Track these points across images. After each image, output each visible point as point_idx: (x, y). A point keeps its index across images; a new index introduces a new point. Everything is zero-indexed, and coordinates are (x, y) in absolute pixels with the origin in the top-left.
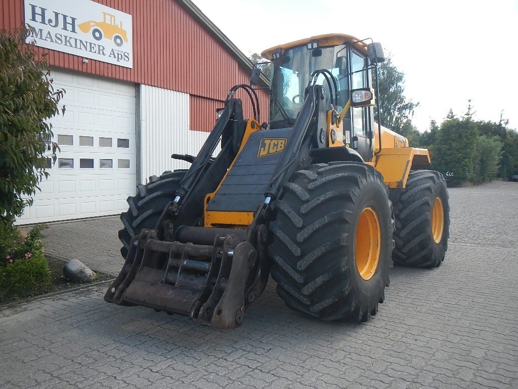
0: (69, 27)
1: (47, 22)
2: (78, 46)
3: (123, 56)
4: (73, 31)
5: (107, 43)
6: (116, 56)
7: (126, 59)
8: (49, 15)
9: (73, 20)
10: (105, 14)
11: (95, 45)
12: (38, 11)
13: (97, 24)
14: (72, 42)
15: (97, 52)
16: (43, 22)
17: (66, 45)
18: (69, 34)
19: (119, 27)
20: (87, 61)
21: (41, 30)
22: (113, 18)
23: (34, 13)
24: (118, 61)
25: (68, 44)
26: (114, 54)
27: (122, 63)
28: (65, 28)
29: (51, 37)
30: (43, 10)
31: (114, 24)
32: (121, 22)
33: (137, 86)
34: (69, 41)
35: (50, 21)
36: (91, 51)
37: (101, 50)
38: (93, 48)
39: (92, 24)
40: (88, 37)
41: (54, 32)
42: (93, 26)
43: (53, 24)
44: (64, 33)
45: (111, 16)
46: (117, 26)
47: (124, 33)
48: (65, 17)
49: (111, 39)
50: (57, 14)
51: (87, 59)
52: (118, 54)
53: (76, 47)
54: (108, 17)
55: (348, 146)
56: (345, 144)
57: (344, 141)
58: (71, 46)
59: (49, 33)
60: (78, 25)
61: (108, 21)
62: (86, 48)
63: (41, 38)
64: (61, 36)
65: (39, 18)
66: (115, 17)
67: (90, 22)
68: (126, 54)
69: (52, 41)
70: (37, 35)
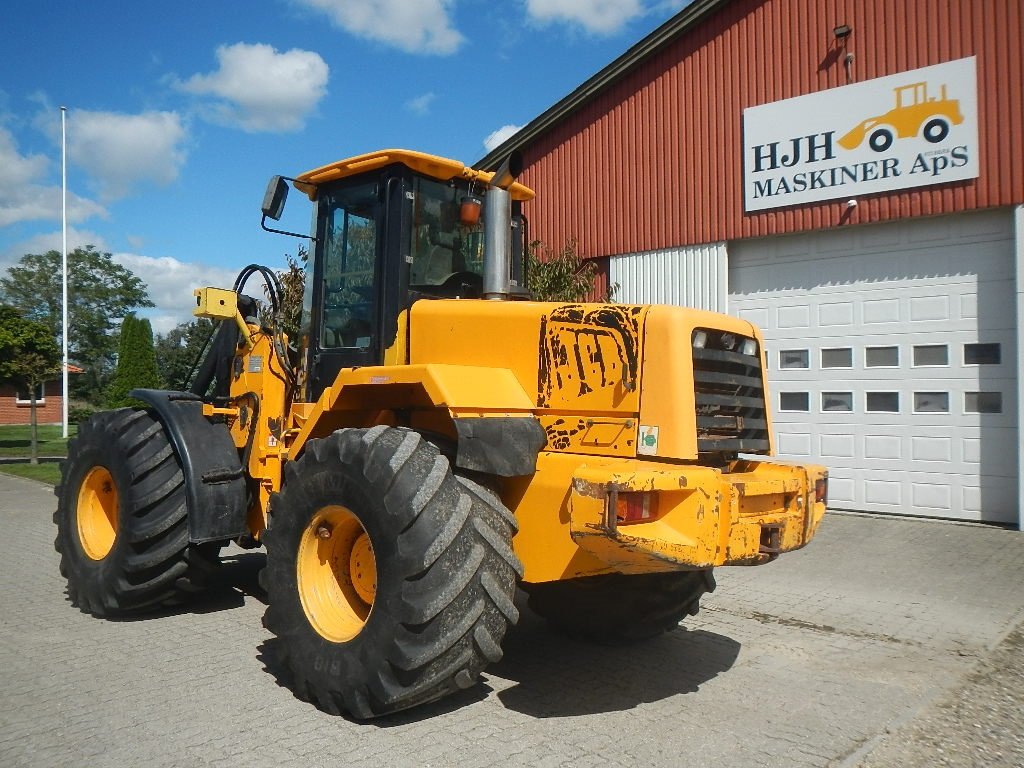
0: (821, 153)
2: (838, 181)
3: (950, 159)
4: (828, 155)
5: (907, 148)
6: (930, 165)
7: (961, 161)
8: (785, 149)
10: (899, 90)
11: (875, 163)
12: (766, 151)
13: (880, 120)
14: (826, 178)
15: (881, 175)
16: (773, 166)
17: (813, 187)
18: (818, 166)
19: (939, 98)
21: (769, 182)
22: (920, 88)
23: (758, 159)
24: (935, 173)
25: (817, 184)
26: (923, 164)
27: (948, 175)
28: (812, 158)
29: (786, 187)
30: (773, 147)
31: (925, 99)
32: (944, 88)
33: (1004, 213)
34: (819, 179)
35: (785, 159)
36: (865, 179)
37: (890, 167)
38: (871, 170)
39: (867, 125)
42: (869, 128)
43: (790, 161)
44: (810, 168)
45: (916, 86)
46: (933, 99)
47: (953, 106)
48: (812, 139)
49: (914, 134)
50: (796, 142)
52: (935, 160)
53: (833, 184)
54: (907, 93)
55: (305, 375)
56: (304, 372)
57: (303, 368)
58: (823, 185)
59: (783, 180)
60: (840, 142)
61: (908, 100)
62: (854, 178)
63: (769, 194)
64: (804, 175)
65: (766, 163)
66: (924, 84)
67: (864, 123)
68: (957, 152)
69: (788, 191)
70: (762, 192)
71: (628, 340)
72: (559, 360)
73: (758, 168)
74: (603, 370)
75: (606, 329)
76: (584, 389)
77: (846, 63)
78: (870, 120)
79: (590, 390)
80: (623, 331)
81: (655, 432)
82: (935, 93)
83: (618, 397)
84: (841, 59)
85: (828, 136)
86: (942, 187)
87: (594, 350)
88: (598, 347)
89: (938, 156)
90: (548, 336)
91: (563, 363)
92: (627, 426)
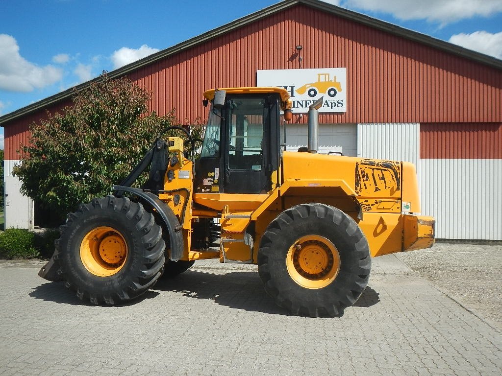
2: (296, 106)
3: (337, 104)
4: (292, 95)
6: (330, 105)
7: (340, 105)
10: (319, 75)
11: (310, 101)
13: (312, 85)
19: (333, 81)
20: (302, 115)
22: (327, 76)
24: (332, 108)
26: (327, 104)
27: (336, 110)
31: (329, 80)
32: (335, 77)
36: (306, 106)
38: (308, 104)
39: (308, 86)
40: (305, 97)
45: (325, 74)
46: (331, 81)
47: (338, 85)
48: (286, 87)
49: (325, 92)
52: (332, 103)
54: (322, 77)
55: (217, 181)
56: (214, 179)
57: (213, 177)
60: (297, 91)
61: (322, 79)
62: (302, 106)
66: (329, 74)
67: (306, 85)
68: (339, 101)
71: (396, 173)
72: (365, 179)
74: (385, 183)
75: (386, 169)
76: (377, 189)
77: (300, 60)
78: (309, 84)
79: (380, 190)
80: (394, 170)
81: (409, 204)
82: (332, 78)
83: (392, 192)
84: (297, 58)
85: (292, 88)
86: (334, 113)
87: (381, 176)
88: (383, 175)
89: (333, 102)
90: (359, 170)
91: (367, 180)
92: (397, 202)
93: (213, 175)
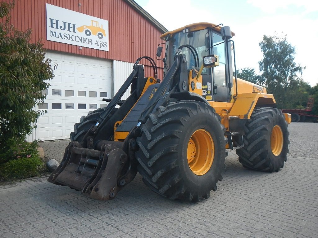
0: (72, 30)
1: (59, 28)
2: (77, 40)
3: (103, 45)
4: (74, 31)
5: (94, 37)
6: (99, 45)
7: (105, 46)
8: (61, 24)
9: (74, 25)
10: (92, 21)
11: (86, 39)
12: (54, 22)
13: (87, 27)
14: (73, 38)
15: (88, 43)
16: (57, 28)
17: (70, 39)
18: (71, 33)
19: (101, 28)
20: (81, 48)
21: (56, 32)
22: (97, 23)
23: (52, 23)
26: (98, 44)
27: (103, 48)
28: (69, 30)
29: (61, 36)
30: (57, 21)
31: (98, 26)
32: (102, 25)
33: (112, 61)
34: (71, 37)
35: (61, 27)
37: (90, 41)
38: (85, 40)
39: (85, 27)
40: (83, 35)
41: (63, 32)
42: (85, 28)
43: (63, 28)
44: (69, 33)
45: (96, 22)
46: (100, 27)
47: (104, 31)
48: (69, 24)
49: (96, 35)
50: (65, 23)
51: (82, 47)
53: (75, 41)
54: (94, 23)
55: (210, 92)
56: (207, 91)
57: (207, 89)
58: (73, 40)
59: (60, 34)
60: (77, 28)
61: (94, 25)
62: (81, 41)
63: (56, 36)
64: (67, 35)
65: (54, 26)
66: (98, 22)
67: (84, 26)
68: (105, 43)
69: (62, 38)
70: (53, 35)
73: (52, 26)
82: (100, 26)
86: (101, 51)
89: (101, 43)
93: (206, 88)
